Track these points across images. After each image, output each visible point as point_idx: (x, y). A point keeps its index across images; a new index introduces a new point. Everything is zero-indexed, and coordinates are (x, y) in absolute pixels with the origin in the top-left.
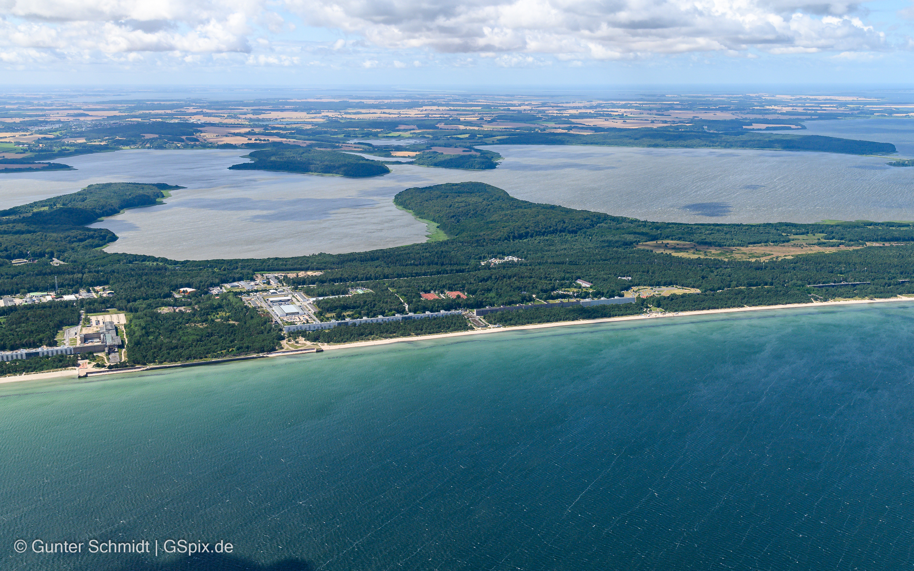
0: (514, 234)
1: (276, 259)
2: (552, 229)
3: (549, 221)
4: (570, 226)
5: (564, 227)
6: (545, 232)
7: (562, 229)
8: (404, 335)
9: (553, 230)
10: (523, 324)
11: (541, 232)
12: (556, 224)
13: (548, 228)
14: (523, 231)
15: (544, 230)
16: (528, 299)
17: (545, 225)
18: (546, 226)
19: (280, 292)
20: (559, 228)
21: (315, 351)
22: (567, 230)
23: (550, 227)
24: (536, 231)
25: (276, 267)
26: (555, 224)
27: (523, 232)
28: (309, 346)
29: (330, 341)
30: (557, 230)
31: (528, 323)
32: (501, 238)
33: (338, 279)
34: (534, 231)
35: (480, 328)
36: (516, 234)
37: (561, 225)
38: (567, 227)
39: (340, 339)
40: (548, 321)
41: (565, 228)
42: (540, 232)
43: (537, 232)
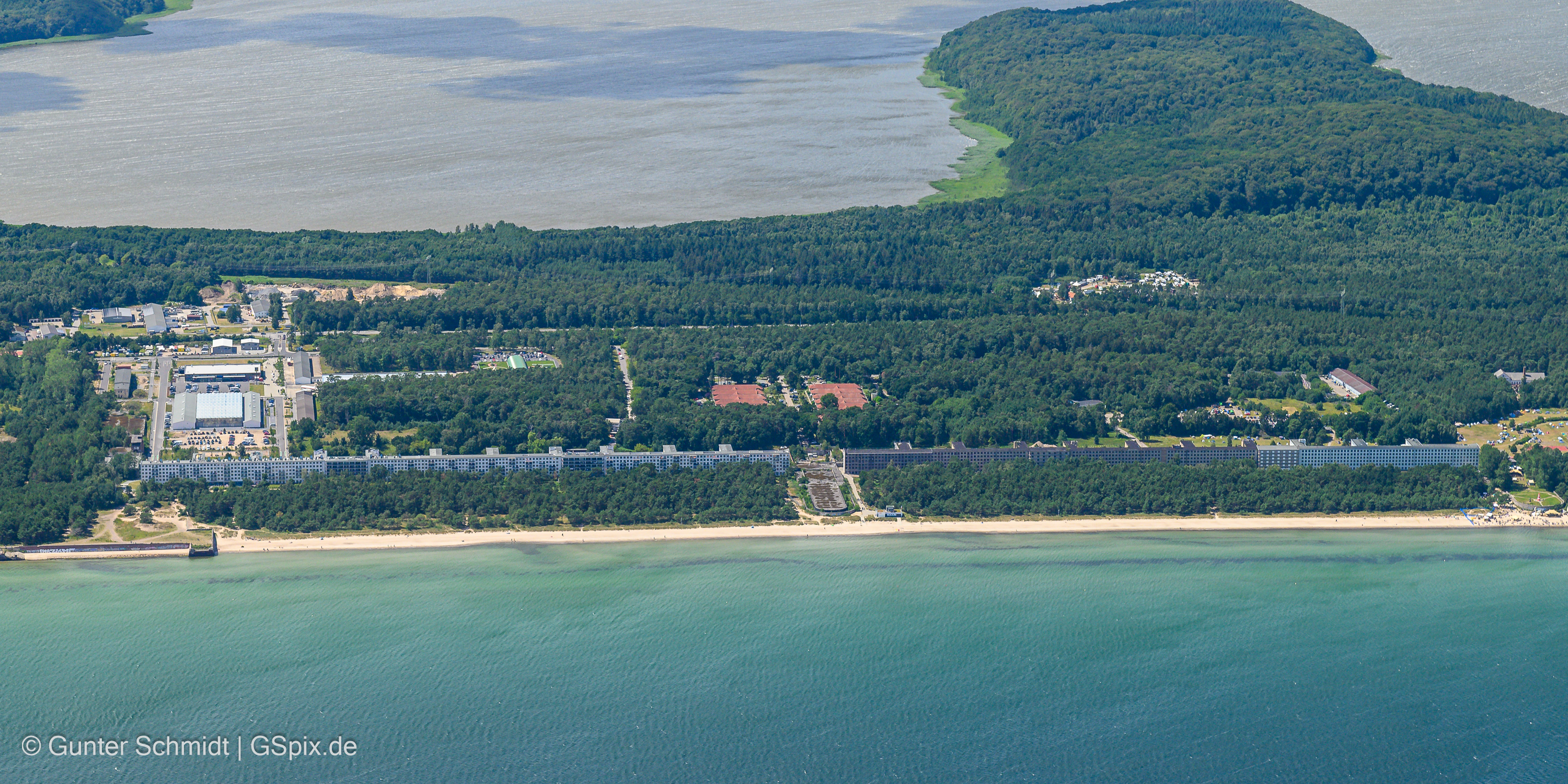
0: (1242, 190)
1: (327, 235)
2: (1398, 180)
3: (1392, 147)
4: (1473, 174)
5: (1448, 175)
6: (1368, 190)
7: (1440, 183)
8: (528, 521)
9: (1400, 185)
10: (985, 514)
11: (1352, 191)
12: (1421, 164)
13: (1386, 174)
14: (1279, 182)
15: (1366, 181)
16: (1080, 426)
17: (1373, 165)
18: (1378, 168)
19: (245, 347)
20: (1428, 179)
21: (186, 551)
22: (1461, 187)
23: (1394, 173)
24: (1335, 185)
25: (303, 266)
26: (1413, 163)
27: (1279, 184)
28: (180, 536)
29: (259, 521)
30: (1417, 185)
31: (1009, 512)
32: (1173, 202)
33: (466, 315)
34: (1325, 183)
35: (817, 519)
36: (1249, 193)
37: (1441, 165)
38: (1461, 175)
39: (295, 519)
40: (1086, 511)
41: (1453, 181)
42: (1348, 189)
43: (1336, 187)
